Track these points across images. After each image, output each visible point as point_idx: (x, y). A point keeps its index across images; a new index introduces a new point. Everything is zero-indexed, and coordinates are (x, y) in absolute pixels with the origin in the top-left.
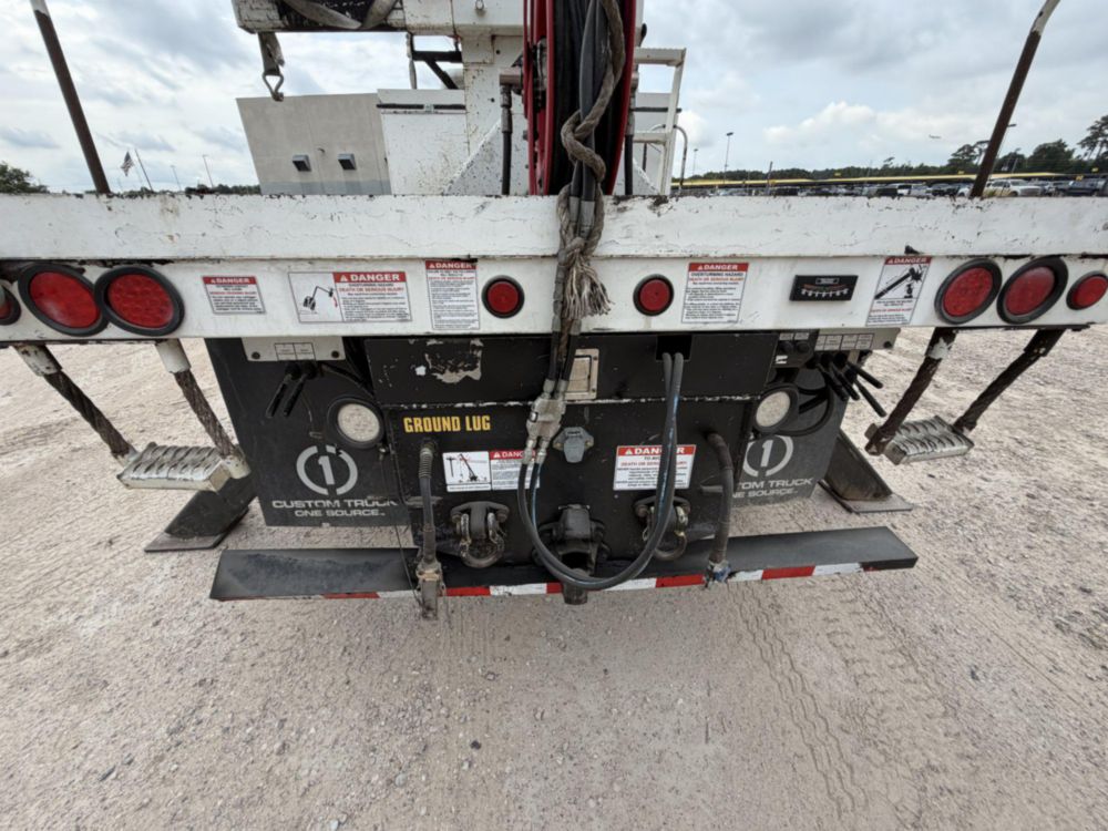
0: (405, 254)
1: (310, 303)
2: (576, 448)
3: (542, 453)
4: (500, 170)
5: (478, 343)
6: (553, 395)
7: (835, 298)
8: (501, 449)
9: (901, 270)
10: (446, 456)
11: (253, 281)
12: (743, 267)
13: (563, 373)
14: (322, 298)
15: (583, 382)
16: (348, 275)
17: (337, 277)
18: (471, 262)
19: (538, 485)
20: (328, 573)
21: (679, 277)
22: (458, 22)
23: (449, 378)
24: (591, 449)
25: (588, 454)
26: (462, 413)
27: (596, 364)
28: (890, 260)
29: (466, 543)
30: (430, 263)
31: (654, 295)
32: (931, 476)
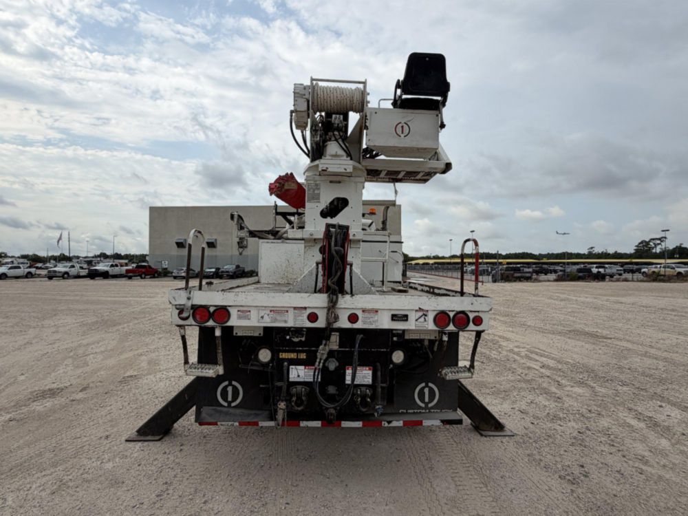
0: (289, 305)
1: (262, 317)
2: (332, 366)
3: (321, 364)
4: (314, 279)
5: (305, 330)
6: (325, 345)
7: (403, 320)
8: (308, 365)
9: (421, 314)
10: (291, 367)
11: (250, 311)
12: (377, 311)
13: (328, 338)
14: (266, 317)
15: (334, 342)
16: (273, 311)
17: (271, 311)
18: (305, 308)
19: (319, 380)
20: (240, 415)
21: (360, 314)
22: (304, 237)
23: (296, 340)
24: (338, 367)
25: (336, 368)
26: (298, 352)
27: (338, 338)
28: (416, 311)
29: (294, 399)
30: (295, 308)
31: (353, 318)
32: (532, 423)
